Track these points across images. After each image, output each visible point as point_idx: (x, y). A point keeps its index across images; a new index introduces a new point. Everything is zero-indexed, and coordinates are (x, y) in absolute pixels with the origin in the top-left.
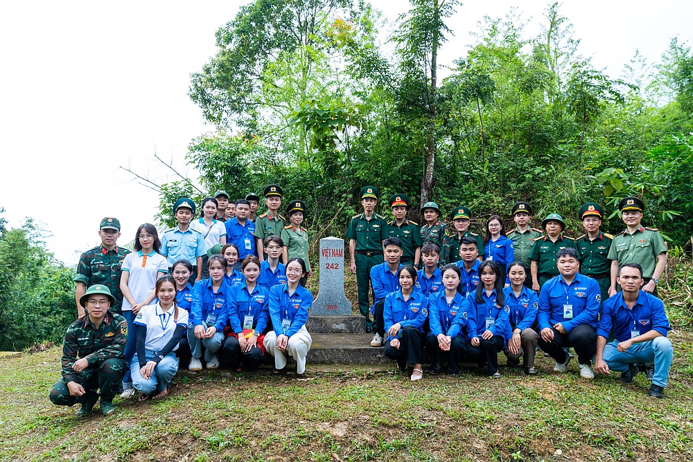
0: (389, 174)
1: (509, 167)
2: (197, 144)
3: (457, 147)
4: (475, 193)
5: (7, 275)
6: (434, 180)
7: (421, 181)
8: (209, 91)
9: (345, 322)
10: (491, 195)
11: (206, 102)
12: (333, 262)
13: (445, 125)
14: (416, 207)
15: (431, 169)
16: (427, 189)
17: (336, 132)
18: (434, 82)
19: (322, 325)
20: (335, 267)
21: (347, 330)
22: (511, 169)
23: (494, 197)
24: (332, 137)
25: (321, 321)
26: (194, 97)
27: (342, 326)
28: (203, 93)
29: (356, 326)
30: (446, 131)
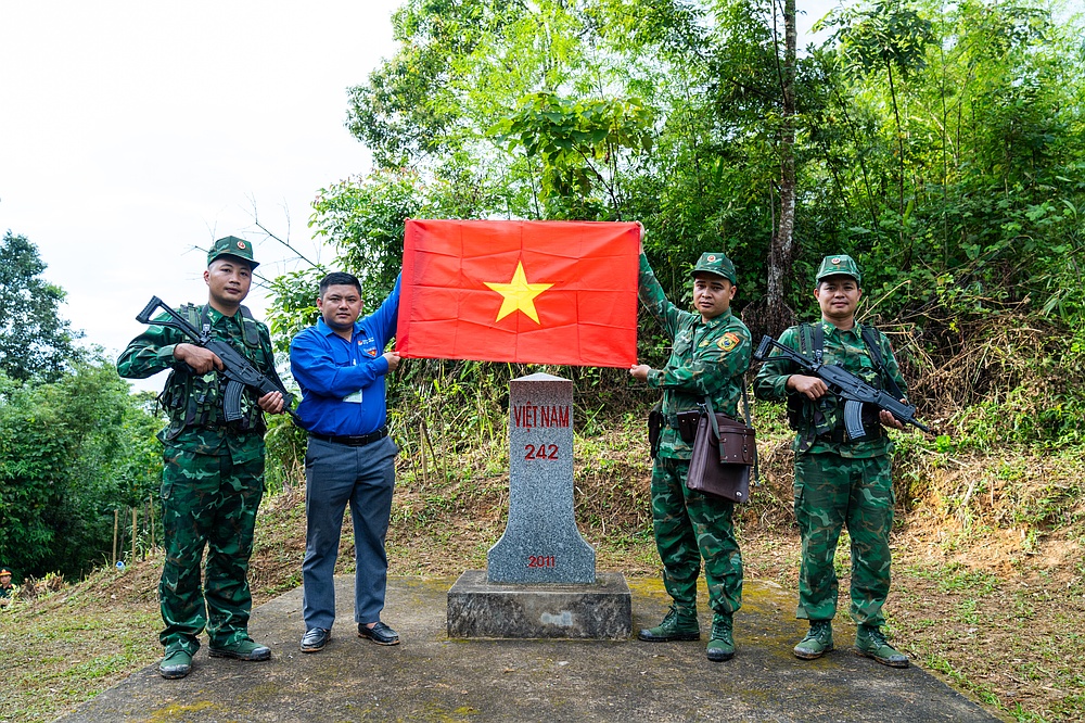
0: (699, 237)
1: (962, 212)
2: (329, 197)
3: (839, 182)
4: (887, 270)
5: (61, 441)
6: (795, 246)
7: (766, 251)
8: (380, 117)
9: (573, 606)
10: (922, 272)
11: (377, 136)
12: (545, 440)
13: (812, 138)
14: (757, 303)
15: (787, 224)
16: (782, 264)
17: (591, 160)
18: (791, 41)
19: (510, 614)
20: (548, 453)
21: (581, 628)
22: (968, 214)
23: (930, 277)
24: (584, 171)
25: (508, 603)
26: (357, 130)
27: (565, 619)
28: (371, 120)
29: (606, 618)
30: (816, 149)
